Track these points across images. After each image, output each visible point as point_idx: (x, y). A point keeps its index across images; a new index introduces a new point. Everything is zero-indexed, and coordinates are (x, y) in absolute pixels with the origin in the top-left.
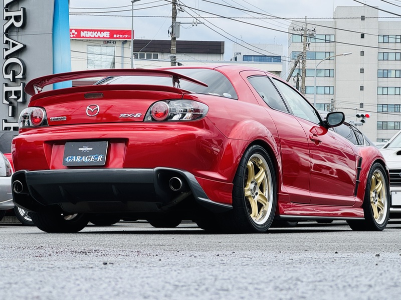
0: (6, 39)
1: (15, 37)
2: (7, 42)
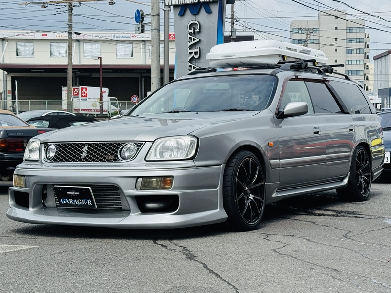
0: (189, 64)
1: (194, 64)
2: (190, 66)
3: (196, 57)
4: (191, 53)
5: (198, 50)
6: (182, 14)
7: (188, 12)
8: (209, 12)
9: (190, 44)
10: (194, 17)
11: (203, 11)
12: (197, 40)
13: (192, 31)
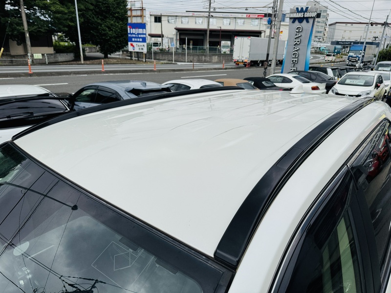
0: (294, 47)
3: (298, 43)
4: (295, 41)
5: (299, 40)
6: (293, 22)
7: (297, 21)
8: (308, 22)
9: (296, 37)
10: (299, 24)
11: (305, 21)
12: (300, 35)
13: (298, 31)
